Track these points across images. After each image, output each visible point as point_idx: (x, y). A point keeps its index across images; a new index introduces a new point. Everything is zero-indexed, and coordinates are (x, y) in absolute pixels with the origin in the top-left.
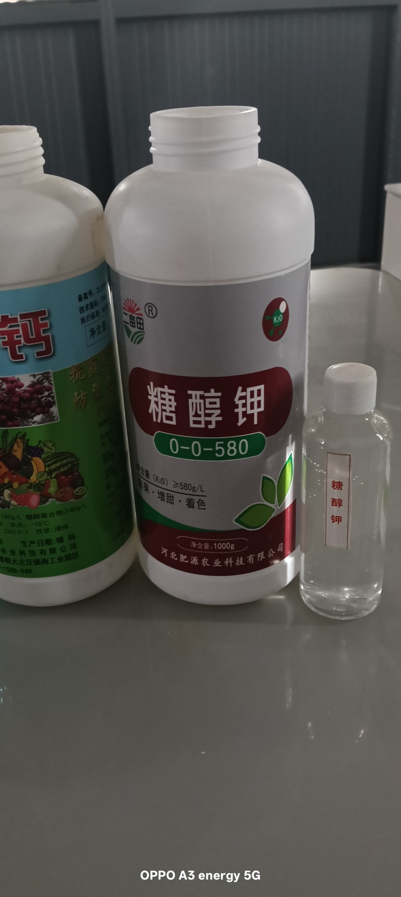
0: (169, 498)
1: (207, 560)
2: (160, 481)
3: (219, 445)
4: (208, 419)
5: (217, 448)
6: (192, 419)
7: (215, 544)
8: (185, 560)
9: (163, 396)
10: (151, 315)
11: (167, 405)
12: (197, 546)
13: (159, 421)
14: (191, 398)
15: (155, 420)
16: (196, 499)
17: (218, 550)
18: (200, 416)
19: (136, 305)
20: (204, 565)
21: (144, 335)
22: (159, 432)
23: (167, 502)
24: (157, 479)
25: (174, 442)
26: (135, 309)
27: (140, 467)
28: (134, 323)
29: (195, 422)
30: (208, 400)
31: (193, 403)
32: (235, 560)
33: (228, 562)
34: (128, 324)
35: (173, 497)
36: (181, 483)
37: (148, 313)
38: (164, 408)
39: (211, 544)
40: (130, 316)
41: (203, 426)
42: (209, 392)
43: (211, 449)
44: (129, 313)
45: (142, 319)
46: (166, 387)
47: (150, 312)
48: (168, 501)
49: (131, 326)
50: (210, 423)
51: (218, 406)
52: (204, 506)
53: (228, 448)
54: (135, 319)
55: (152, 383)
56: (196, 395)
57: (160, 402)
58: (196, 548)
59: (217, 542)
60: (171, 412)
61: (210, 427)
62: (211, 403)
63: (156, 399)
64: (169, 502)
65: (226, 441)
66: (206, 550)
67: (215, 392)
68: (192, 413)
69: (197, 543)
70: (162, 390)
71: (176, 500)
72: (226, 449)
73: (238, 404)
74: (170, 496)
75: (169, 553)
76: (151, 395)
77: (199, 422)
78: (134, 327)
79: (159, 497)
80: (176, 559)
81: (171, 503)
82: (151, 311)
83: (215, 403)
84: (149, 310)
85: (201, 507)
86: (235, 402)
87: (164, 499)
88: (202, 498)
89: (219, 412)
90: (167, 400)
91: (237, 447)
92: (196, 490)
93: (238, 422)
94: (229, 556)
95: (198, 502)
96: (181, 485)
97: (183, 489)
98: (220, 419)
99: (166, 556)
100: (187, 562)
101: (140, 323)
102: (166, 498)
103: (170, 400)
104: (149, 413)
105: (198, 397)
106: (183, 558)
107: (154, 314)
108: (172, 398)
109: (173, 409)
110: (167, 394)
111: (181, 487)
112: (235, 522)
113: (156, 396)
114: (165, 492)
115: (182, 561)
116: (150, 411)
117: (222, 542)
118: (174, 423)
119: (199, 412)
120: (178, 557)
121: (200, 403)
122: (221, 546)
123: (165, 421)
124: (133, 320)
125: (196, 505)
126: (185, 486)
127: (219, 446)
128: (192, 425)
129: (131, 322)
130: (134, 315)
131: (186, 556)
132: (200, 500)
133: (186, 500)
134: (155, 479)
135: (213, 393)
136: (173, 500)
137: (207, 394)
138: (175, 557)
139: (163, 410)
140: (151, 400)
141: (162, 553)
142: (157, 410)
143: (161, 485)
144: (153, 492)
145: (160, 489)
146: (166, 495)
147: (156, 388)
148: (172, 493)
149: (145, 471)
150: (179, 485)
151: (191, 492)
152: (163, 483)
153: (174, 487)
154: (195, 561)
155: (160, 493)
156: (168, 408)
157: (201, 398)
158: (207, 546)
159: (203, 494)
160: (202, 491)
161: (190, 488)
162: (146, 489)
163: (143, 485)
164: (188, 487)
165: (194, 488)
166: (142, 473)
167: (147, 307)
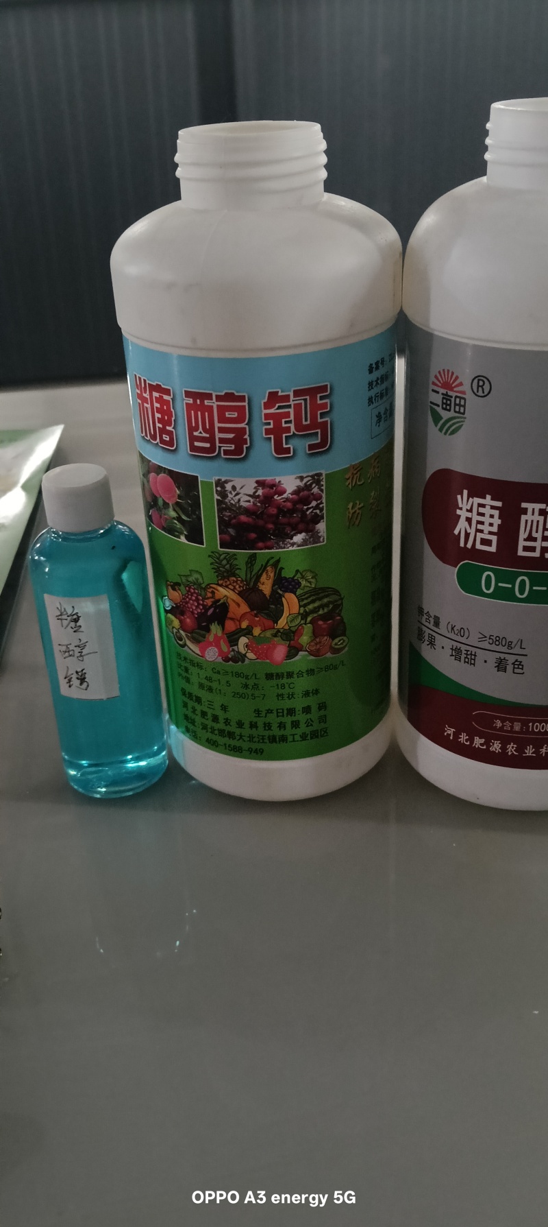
0: (469, 657)
1: (516, 746)
2: (456, 632)
4: (546, 544)
6: (522, 543)
7: (531, 724)
8: (482, 745)
9: (482, 510)
10: (480, 393)
11: (487, 524)
12: (503, 726)
13: (469, 545)
14: (526, 514)
15: (462, 545)
16: (511, 659)
17: (533, 732)
18: (535, 540)
19: (457, 378)
20: (510, 754)
21: (463, 421)
22: (466, 561)
23: (465, 662)
24: (452, 629)
25: (488, 577)
26: (453, 386)
27: (425, 612)
28: (450, 405)
29: (526, 549)
31: (527, 521)
34: (438, 406)
35: (475, 655)
37: (476, 391)
38: (480, 527)
39: (525, 723)
40: (443, 394)
41: (537, 554)
44: (442, 391)
45: (465, 399)
46: (488, 497)
47: (480, 389)
48: (466, 660)
49: (443, 408)
52: (522, 669)
54: (453, 400)
55: (465, 492)
56: (533, 509)
57: (475, 518)
58: (502, 729)
59: (534, 722)
60: (491, 533)
63: (469, 515)
64: (468, 663)
66: (516, 732)
68: (523, 535)
69: (503, 722)
70: (482, 501)
71: (479, 660)
74: (471, 654)
75: (456, 735)
76: (461, 509)
77: (532, 549)
78: (449, 410)
79: (452, 655)
80: (468, 743)
81: (471, 664)
82: (482, 387)
84: (478, 386)
85: (516, 670)
87: (460, 658)
88: (519, 658)
90: (488, 516)
92: (513, 646)
95: (513, 664)
96: (490, 639)
97: (494, 644)
99: (451, 738)
100: (485, 747)
101: (460, 405)
102: (463, 656)
103: (492, 516)
104: (454, 534)
105: (536, 512)
107: (487, 391)
108: (496, 513)
109: (495, 529)
110: (488, 507)
111: (491, 641)
113: (470, 511)
114: (463, 648)
115: (477, 746)
116: (456, 532)
117: (539, 722)
118: (493, 549)
119: (534, 535)
120: (472, 741)
121: (538, 522)
122: (539, 727)
123: (479, 546)
124: (447, 400)
125: (510, 669)
126: (496, 640)
128: (520, 552)
129: (443, 403)
130: (450, 393)
131: (484, 740)
132: (516, 661)
133: (495, 660)
134: (450, 630)
136: (474, 660)
138: (467, 741)
139: (478, 531)
140: (459, 516)
141: (445, 734)
142: (469, 531)
143: (459, 638)
144: (443, 648)
145: (455, 644)
146: (464, 652)
147: (473, 498)
148: (474, 650)
149: (433, 617)
150: (488, 639)
151: (505, 649)
152: (462, 634)
153: (479, 642)
154: (497, 747)
155: (454, 648)
156: (486, 528)
157: (540, 515)
158: (518, 727)
159: (523, 652)
160: (521, 648)
161: (504, 644)
162: (432, 642)
163: (426, 637)
164: (500, 641)
165: (510, 643)
166: (427, 620)
167: (476, 381)
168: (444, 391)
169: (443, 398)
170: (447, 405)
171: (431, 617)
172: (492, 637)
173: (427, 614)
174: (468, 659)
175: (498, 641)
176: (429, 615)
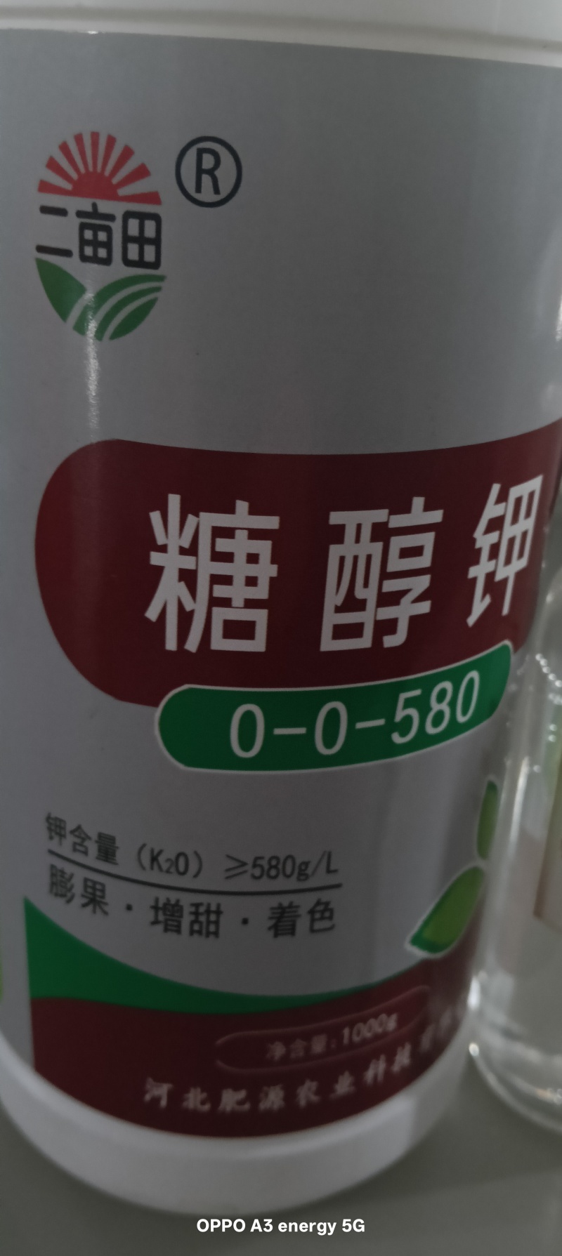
0: (203, 919)
1: (314, 1084)
2: (165, 866)
3: (409, 703)
4: (386, 613)
5: (399, 717)
6: (330, 619)
7: (346, 1030)
8: (241, 1103)
9: (223, 545)
10: (207, 195)
11: (239, 580)
12: (288, 1052)
13: (192, 644)
14: (340, 540)
15: (171, 644)
16: (306, 902)
17: (352, 1045)
18: (360, 605)
19: (127, 153)
20: (303, 1103)
21: (158, 289)
22: (185, 687)
23: (192, 932)
24: (154, 859)
25: (248, 718)
26: (115, 181)
27: (70, 826)
28: (108, 245)
30: (397, 543)
31: (342, 559)
32: (390, 1061)
33: (374, 1070)
35: (218, 913)
36: (256, 861)
37: (191, 188)
38: (220, 591)
39: (334, 1032)
40: (80, 214)
41: (365, 642)
42: (407, 509)
43: (381, 722)
44: (79, 204)
45: (156, 218)
46: (242, 506)
47: (206, 179)
48: (196, 927)
49: (84, 258)
50: (387, 627)
51: (425, 561)
52: (331, 918)
53: (430, 709)
54: (116, 227)
55: (174, 501)
56: (359, 527)
57: (206, 568)
58: (285, 1059)
59: (352, 1025)
60: (250, 604)
61: (390, 641)
62: (406, 553)
63: (188, 562)
64: (200, 932)
65: (428, 685)
66: (320, 1055)
67: (428, 507)
68: (333, 597)
69: (287, 1044)
70: (223, 520)
71: (228, 923)
72: (424, 713)
73: (480, 550)
74: (208, 912)
75: (176, 1097)
76: (163, 549)
77: (354, 630)
78: (107, 261)
79: (155, 922)
80: (205, 1107)
81: (208, 934)
82: (211, 172)
83: (417, 551)
84: (200, 171)
85: (318, 925)
86: (474, 541)
87: (179, 927)
88: (325, 896)
89: (424, 582)
90: (240, 558)
91: (452, 705)
92: (309, 871)
93: (468, 612)
94: (375, 1055)
95: (312, 912)
96: (254, 866)
97: (265, 877)
98: (425, 607)
99: (163, 1103)
100: (246, 1107)
101: (141, 240)
102: (186, 920)
103: (253, 558)
104: (147, 620)
105: (366, 533)
106: (230, 1100)
107: (225, 187)
108: (264, 548)
109: (262, 592)
110: (241, 535)
111: (257, 872)
112: (410, 947)
113: (190, 551)
114: (186, 900)
115: (228, 1109)
116: (152, 614)
117: (365, 1020)
118: (258, 644)
119: (360, 593)
120: (215, 1099)
121: (369, 558)
122: (366, 1031)
123: (219, 643)
124: (96, 228)
125: (303, 924)
126: (271, 867)
127: (405, 707)
128: (328, 643)
129: (83, 242)
130: (105, 206)
131: (243, 1093)
132: (318, 903)
133: (269, 913)
134: (146, 862)
135: (419, 513)
136: (217, 923)
137: (397, 521)
138: (203, 1103)
139: (214, 602)
140: (159, 570)
141: (147, 1096)
142: (189, 605)
143: (173, 880)
144: (129, 908)
145: (164, 895)
146: (187, 910)
147: (197, 516)
148: (213, 901)
149: (94, 837)
150: (249, 867)
151: (292, 884)
152: (182, 868)
153: (227, 878)
154: (274, 1098)
155: (161, 905)
156: (237, 592)
157: (374, 538)
158: (319, 1045)
159: (332, 880)
160: (329, 871)
161: (288, 870)
162: (95, 898)
163: (78, 888)
164: (280, 866)
165: (303, 867)
166: (78, 847)
167: (191, 156)
168: (85, 204)
169: (83, 227)
170: (95, 244)
171: (89, 838)
172: (259, 862)
173: (77, 833)
174: (201, 923)
175: (276, 867)
176: (83, 836)
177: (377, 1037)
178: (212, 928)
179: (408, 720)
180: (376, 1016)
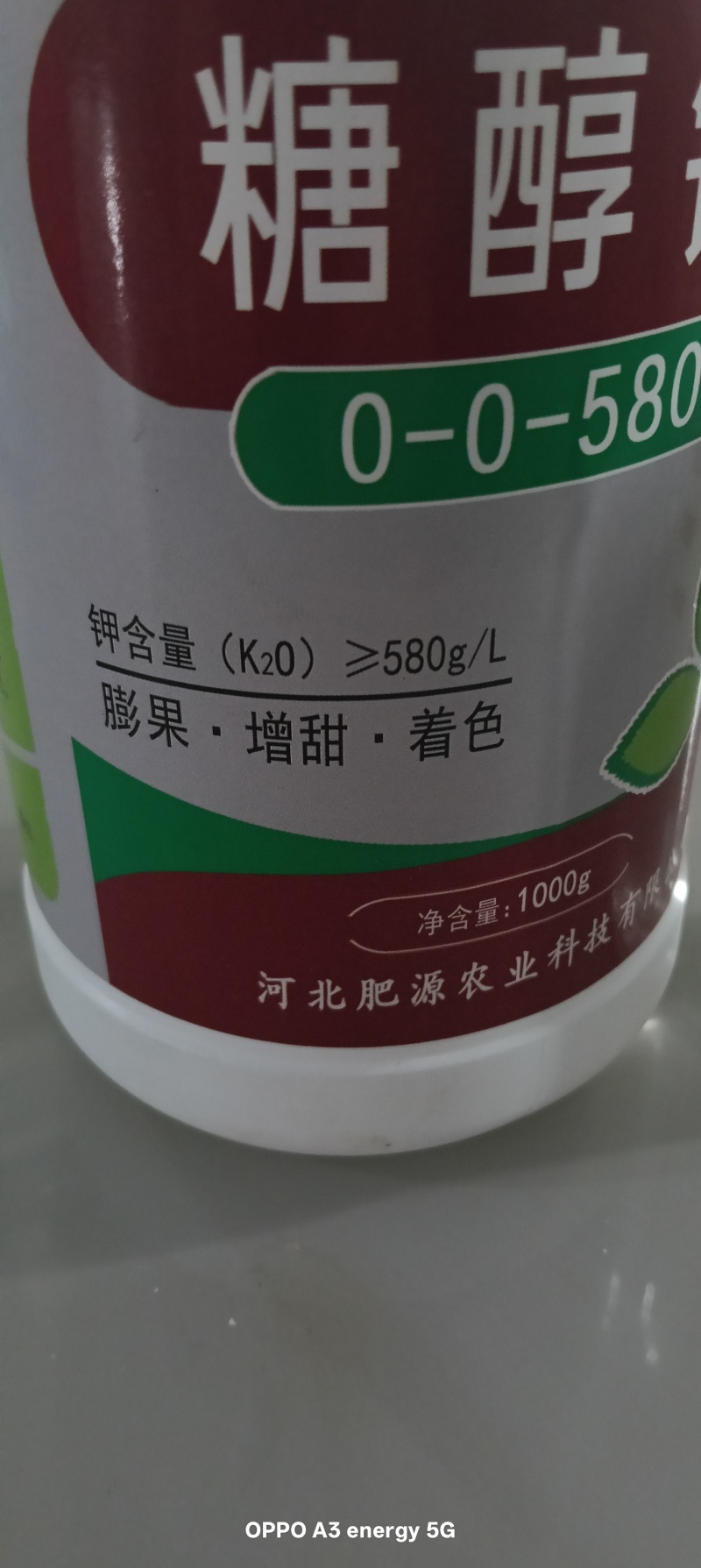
0: (319, 737)
1: (484, 968)
2: (261, 665)
3: (604, 387)
4: (568, 230)
5: (589, 410)
6: (485, 240)
7: (524, 893)
8: (386, 997)
9: (314, 117)
11: (341, 179)
12: (447, 923)
13: (275, 298)
14: (492, 100)
15: (244, 300)
16: (461, 706)
17: (529, 913)
18: (528, 216)
20: (469, 995)
22: (270, 371)
23: (306, 759)
24: (245, 655)
25: (367, 417)
27: (123, 621)
29: (505, 261)
30: (583, 106)
31: (498, 134)
32: (583, 938)
33: (564, 948)
35: (341, 727)
36: (390, 643)
38: (314, 199)
39: (507, 895)
41: (536, 280)
42: (596, 47)
43: (562, 419)
46: (338, 45)
48: (311, 751)
50: (567, 255)
51: (624, 138)
52: (498, 729)
53: (633, 401)
55: (232, 47)
56: (521, 77)
58: (443, 934)
59: (530, 882)
60: (361, 218)
61: (580, 279)
62: (594, 125)
63: (259, 154)
64: (317, 759)
65: (631, 358)
66: (490, 928)
67: (623, 46)
68: (486, 203)
69: (444, 914)
70: (309, 71)
71: (356, 739)
72: (625, 405)
74: (327, 727)
75: (299, 994)
76: (220, 134)
77: (521, 260)
79: (256, 749)
80: (343, 1005)
81: (329, 759)
83: (610, 123)
85: (479, 741)
86: (694, 114)
87: (288, 752)
88: (489, 696)
89: (622, 178)
90: (340, 138)
91: (664, 395)
92: (465, 660)
93: (687, 240)
94: (562, 927)
95: (471, 721)
96: (387, 655)
97: (403, 671)
98: (624, 223)
99: (284, 1005)
100: (396, 1001)
102: (297, 741)
103: (360, 138)
104: (205, 261)
105: (532, 88)
106: (373, 992)
108: (375, 117)
109: (376, 196)
110: (340, 97)
111: (392, 663)
112: (606, 775)
113: (263, 132)
114: (295, 712)
115: (370, 1006)
116: (211, 251)
117: (548, 878)
118: (374, 289)
119: (527, 194)
120: (352, 993)
121: (538, 132)
122: (547, 892)
123: (317, 291)
125: (459, 738)
126: (411, 655)
127: (598, 394)
128: (482, 284)
131: (390, 982)
132: (479, 708)
133: (411, 725)
134: (235, 660)
135: (611, 56)
136: (340, 743)
137: (580, 67)
138: (336, 1000)
139: (305, 219)
140: (217, 172)
141: (262, 998)
142: (266, 229)
143: (274, 684)
144: (216, 731)
145: (262, 707)
146: (297, 726)
147: (268, 70)
149: (159, 632)
150: (379, 657)
151: (442, 679)
152: (285, 667)
153: (349, 675)
154: (430, 988)
155: (259, 723)
156: (339, 199)
157: (546, 99)
158: (487, 912)
159: (499, 671)
160: (492, 660)
161: (436, 661)
162: (168, 724)
163: (144, 713)
164: (424, 654)
165: (457, 654)
166: (136, 650)
171: (152, 635)
172: (393, 648)
173: (133, 630)
174: (318, 745)
175: (417, 655)
176: (142, 632)
177: (564, 902)
178: (334, 750)
179: (602, 413)
180: (562, 871)
